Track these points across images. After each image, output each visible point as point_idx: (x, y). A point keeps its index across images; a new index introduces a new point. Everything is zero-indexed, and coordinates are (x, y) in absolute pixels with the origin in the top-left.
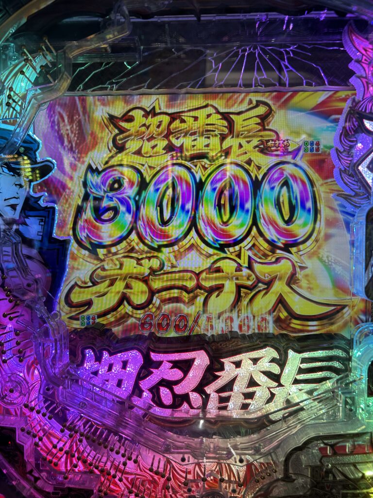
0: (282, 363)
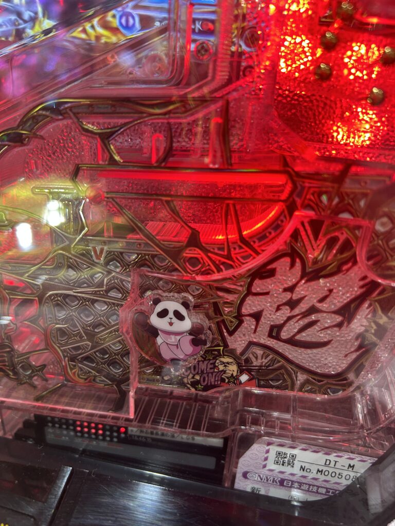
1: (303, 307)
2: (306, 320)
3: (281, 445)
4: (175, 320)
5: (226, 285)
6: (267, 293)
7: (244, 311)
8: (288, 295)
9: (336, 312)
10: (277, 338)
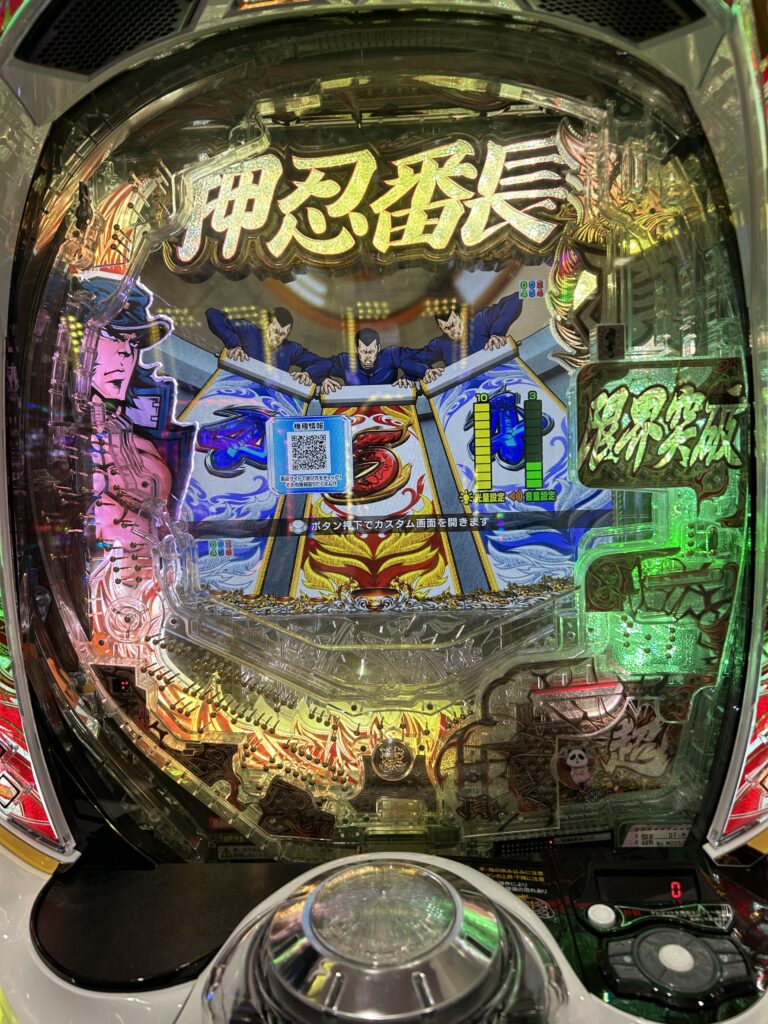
0: (478, 162)
3: (643, 829)
4: (580, 760)
5: (601, 737)
7: (611, 750)
8: (630, 737)
9: (653, 741)
10: (629, 761)
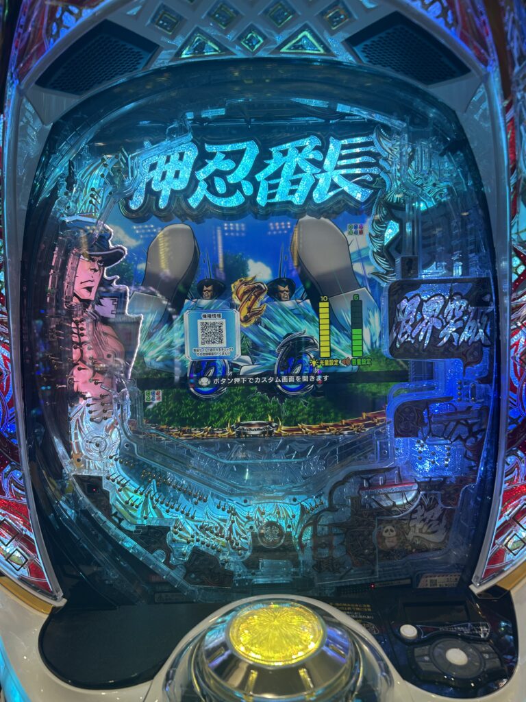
1: (427, 520)
2: (429, 524)
6: (416, 518)
